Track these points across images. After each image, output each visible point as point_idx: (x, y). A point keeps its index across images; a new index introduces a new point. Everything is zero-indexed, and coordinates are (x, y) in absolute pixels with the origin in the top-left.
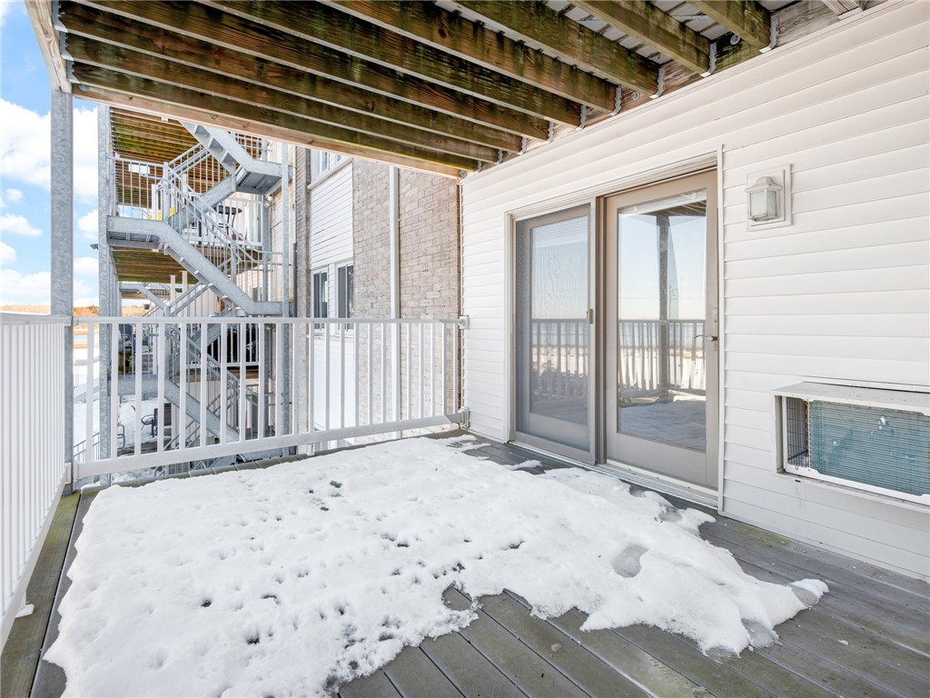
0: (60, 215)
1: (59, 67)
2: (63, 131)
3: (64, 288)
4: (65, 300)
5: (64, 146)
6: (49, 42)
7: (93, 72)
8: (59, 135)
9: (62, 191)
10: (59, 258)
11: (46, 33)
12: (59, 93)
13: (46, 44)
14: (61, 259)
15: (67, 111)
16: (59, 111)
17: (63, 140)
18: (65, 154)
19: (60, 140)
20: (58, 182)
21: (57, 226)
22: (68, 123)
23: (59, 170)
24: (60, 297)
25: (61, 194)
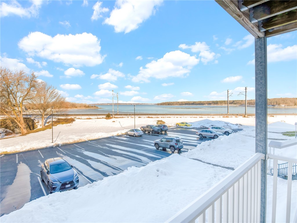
0: (260, 102)
1: (253, 28)
2: (261, 58)
3: (262, 139)
4: (262, 145)
5: (261, 66)
6: (243, 20)
7: (273, 20)
8: (259, 60)
9: (261, 89)
10: (259, 124)
11: (239, 16)
12: (259, 39)
13: (242, 21)
14: (260, 124)
15: (263, 46)
16: (259, 49)
17: (261, 63)
18: (262, 70)
19: (259, 63)
20: (259, 85)
21: (258, 107)
22: (263, 53)
23: (259, 79)
24: (260, 144)
25: (260, 91)
